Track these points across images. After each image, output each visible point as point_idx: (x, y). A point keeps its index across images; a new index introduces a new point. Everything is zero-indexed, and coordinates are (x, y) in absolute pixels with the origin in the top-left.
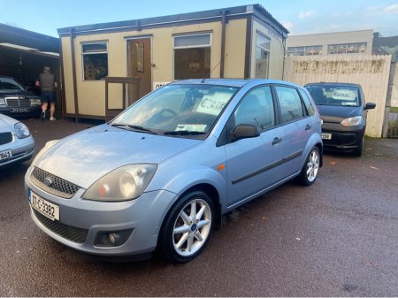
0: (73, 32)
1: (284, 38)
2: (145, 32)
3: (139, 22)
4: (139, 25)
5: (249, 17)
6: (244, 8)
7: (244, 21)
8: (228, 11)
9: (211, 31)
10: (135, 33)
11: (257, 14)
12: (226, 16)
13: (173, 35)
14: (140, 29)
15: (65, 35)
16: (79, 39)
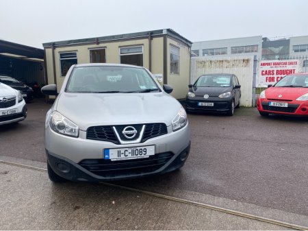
0: (54, 46)
1: (189, 47)
2: (101, 45)
3: (98, 39)
4: (97, 41)
5: (165, 36)
6: (161, 31)
7: (162, 39)
8: (152, 33)
9: (143, 44)
10: (95, 46)
11: (169, 34)
12: (151, 35)
13: (120, 47)
14: (98, 43)
15: (48, 48)
16: (58, 50)
